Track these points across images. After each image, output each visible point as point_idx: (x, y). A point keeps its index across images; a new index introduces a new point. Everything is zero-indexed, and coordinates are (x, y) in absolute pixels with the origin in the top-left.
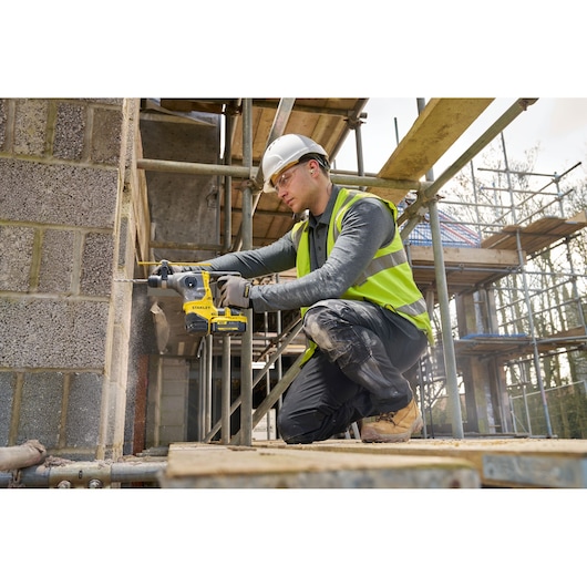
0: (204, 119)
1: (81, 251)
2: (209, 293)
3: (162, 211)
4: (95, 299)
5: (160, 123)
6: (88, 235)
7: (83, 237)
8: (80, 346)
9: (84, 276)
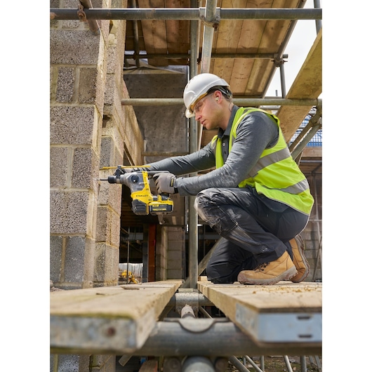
0: (177, 70)
1: (72, 160)
2: (148, 186)
3: (151, 132)
4: (80, 190)
5: (148, 76)
6: (76, 150)
7: (73, 151)
8: (72, 220)
9: (74, 176)
